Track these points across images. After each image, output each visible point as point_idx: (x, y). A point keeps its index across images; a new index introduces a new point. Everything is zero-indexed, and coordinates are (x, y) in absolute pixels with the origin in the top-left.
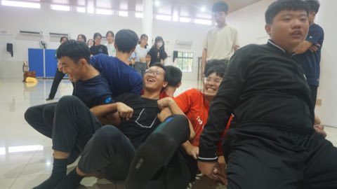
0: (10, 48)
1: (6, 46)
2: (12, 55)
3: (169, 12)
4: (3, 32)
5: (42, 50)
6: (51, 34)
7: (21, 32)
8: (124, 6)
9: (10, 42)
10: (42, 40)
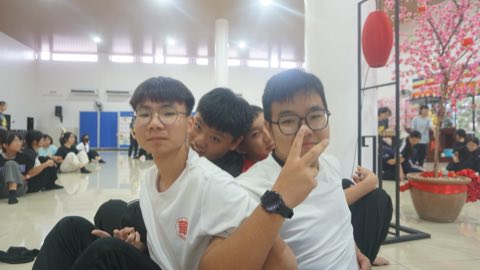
0: (58, 111)
1: (54, 109)
2: (62, 120)
3: (266, 55)
4: (51, 92)
5: (96, 113)
6: (108, 92)
7: (73, 91)
8: (203, 51)
9: (59, 104)
10: (98, 100)
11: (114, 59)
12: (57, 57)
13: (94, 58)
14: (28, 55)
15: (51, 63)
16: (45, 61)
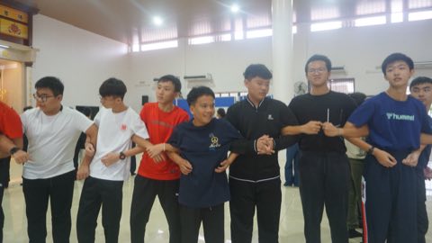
3: (381, 8)
4: (141, 82)
6: (185, 78)
9: (145, 94)
11: (194, 41)
12: (146, 48)
13: (175, 44)
14: (123, 49)
15: (141, 54)
16: (136, 53)
